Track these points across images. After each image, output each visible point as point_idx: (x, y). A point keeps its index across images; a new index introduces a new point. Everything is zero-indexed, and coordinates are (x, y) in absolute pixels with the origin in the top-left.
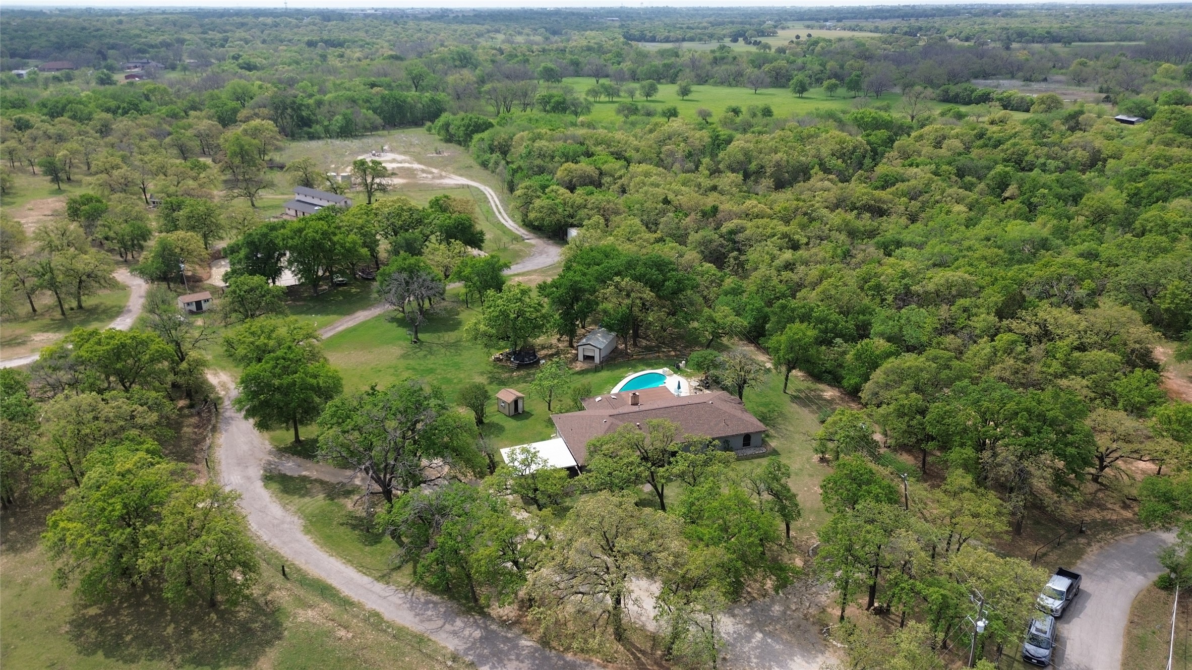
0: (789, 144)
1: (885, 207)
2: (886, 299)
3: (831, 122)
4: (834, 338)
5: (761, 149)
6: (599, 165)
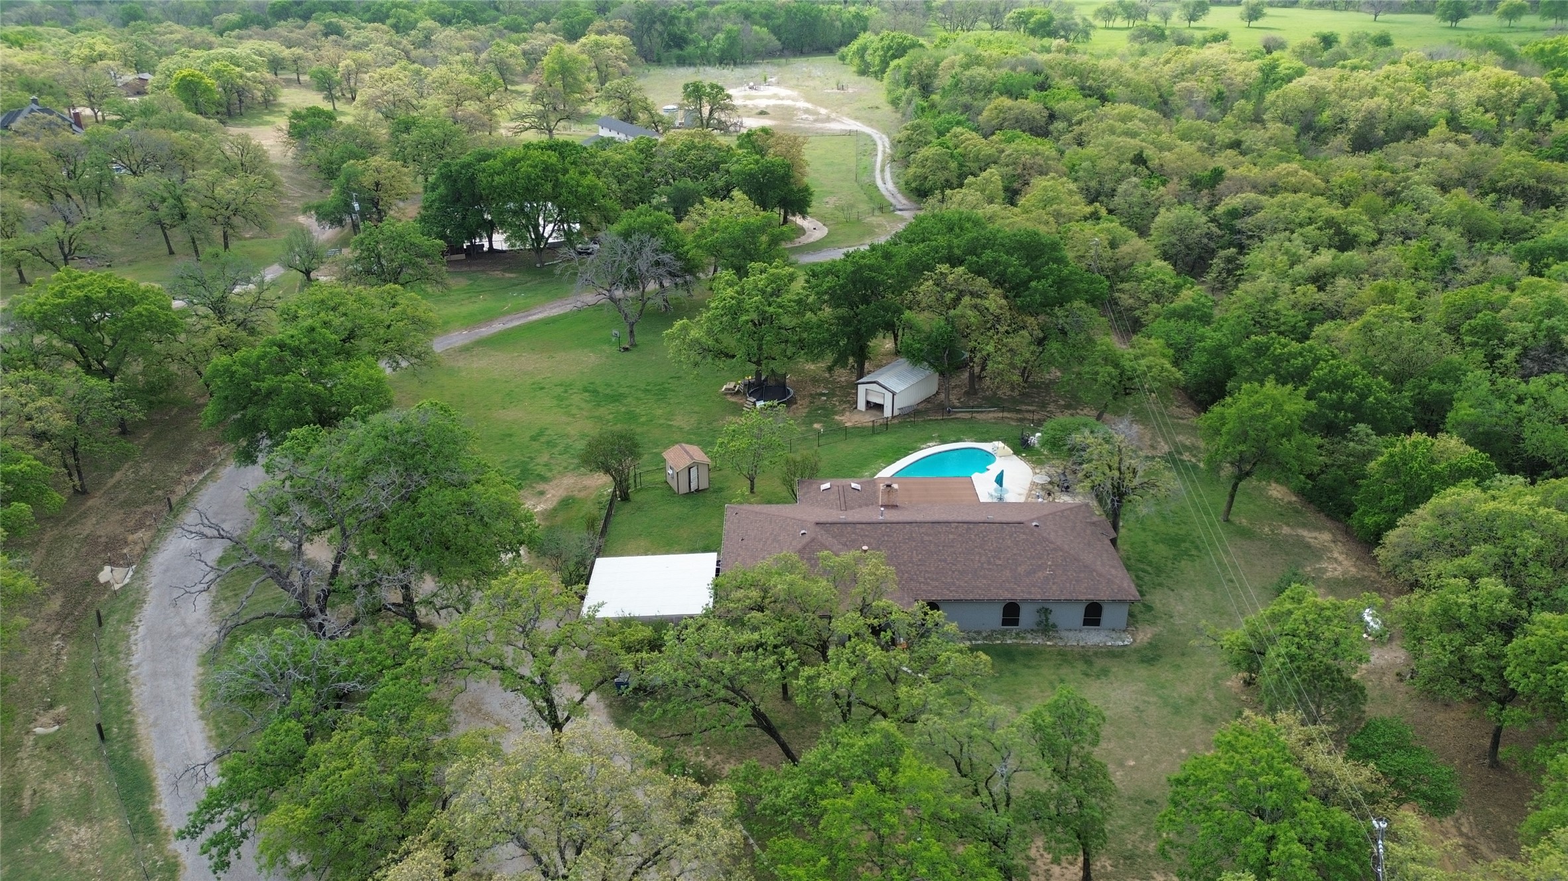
2: (1500, 356)
4: (1354, 422)
6: (1051, 104)
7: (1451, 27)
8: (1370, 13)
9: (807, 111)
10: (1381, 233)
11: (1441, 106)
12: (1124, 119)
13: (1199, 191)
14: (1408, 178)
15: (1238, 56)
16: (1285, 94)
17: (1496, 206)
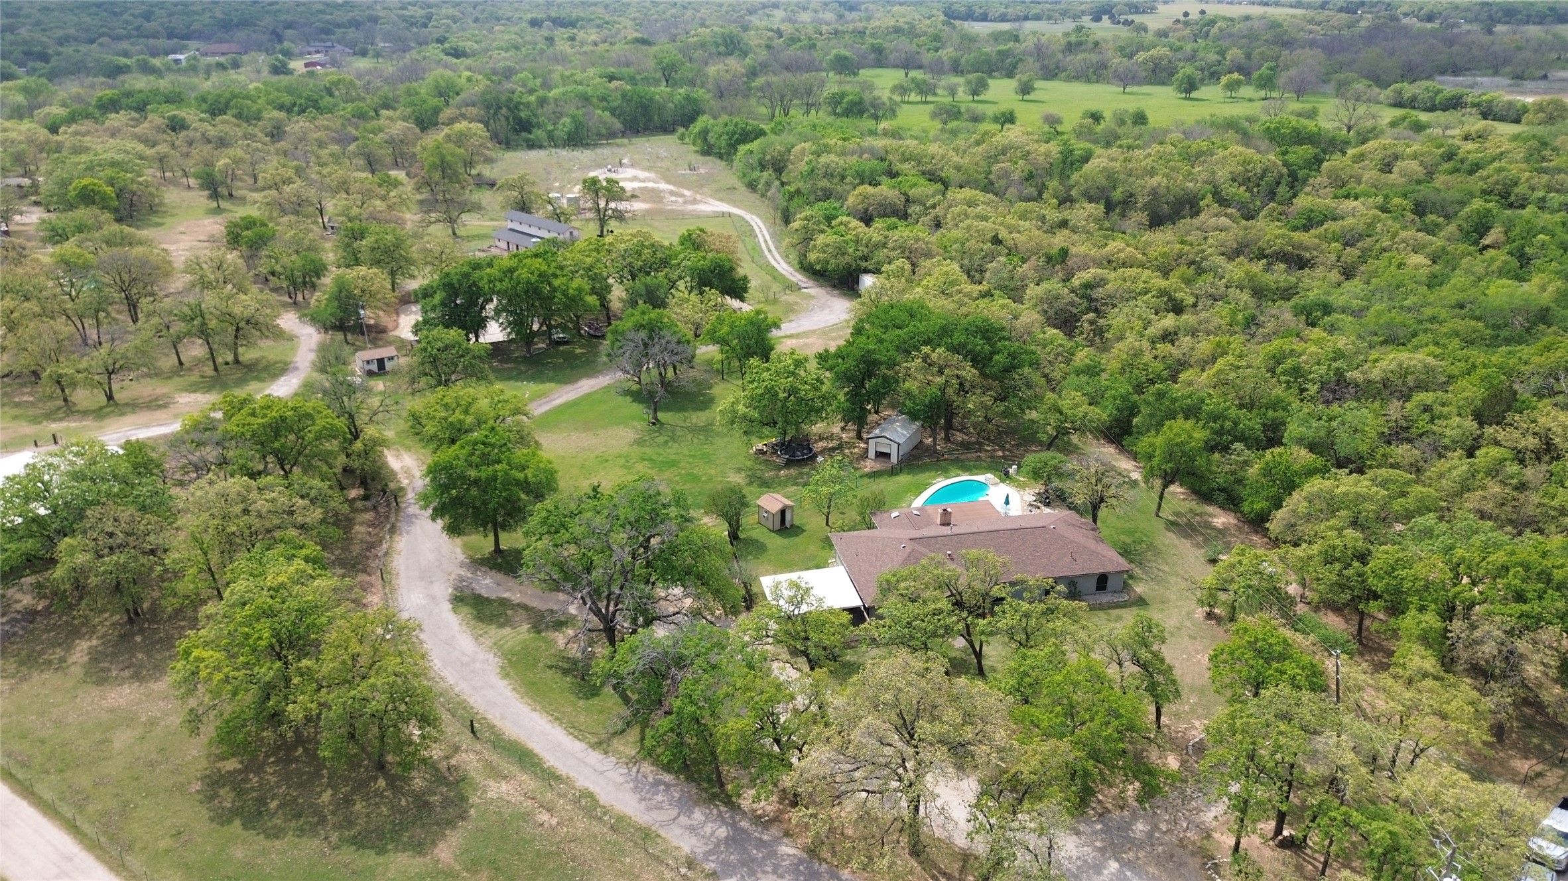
0: (1172, 163)
1: (1308, 255)
2: (1307, 390)
3: (1231, 134)
4: (1232, 442)
5: (1131, 170)
6: (905, 189)
7: (1186, 98)
8: (1118, 86)
9: (672, 193)
10: (1197, 297)
11: (1206, 182)
12: (971, 203)
13: (1054, 266)
14: (1204, 251)
15: (1036, 137)
16: (1086, 174)
17: (1267, 268)
